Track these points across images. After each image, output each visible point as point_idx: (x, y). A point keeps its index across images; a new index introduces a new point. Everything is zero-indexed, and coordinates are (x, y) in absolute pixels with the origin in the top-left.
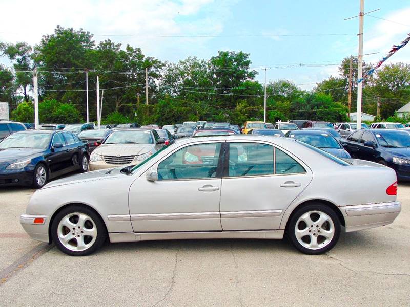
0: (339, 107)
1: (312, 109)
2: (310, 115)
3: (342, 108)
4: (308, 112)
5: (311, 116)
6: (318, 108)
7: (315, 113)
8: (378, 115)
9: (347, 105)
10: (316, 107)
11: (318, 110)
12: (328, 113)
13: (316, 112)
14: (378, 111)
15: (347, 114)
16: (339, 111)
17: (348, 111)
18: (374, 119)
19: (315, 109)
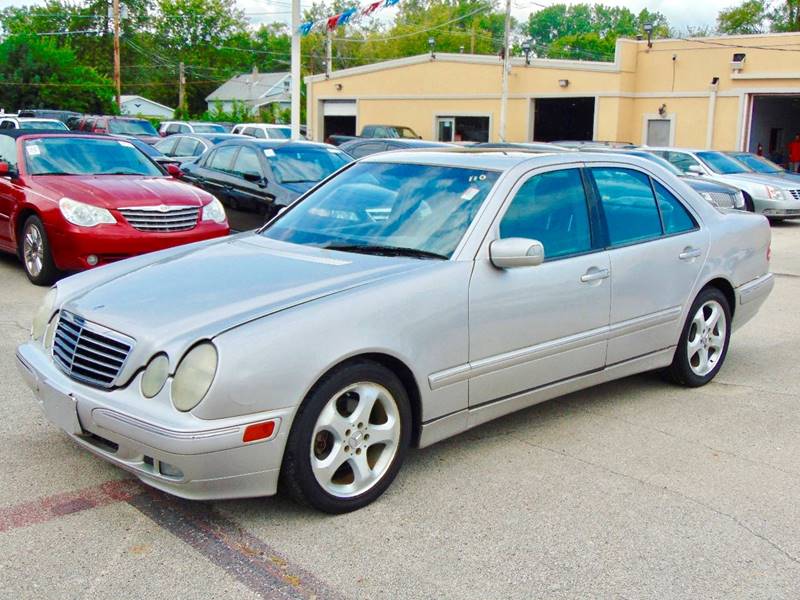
0: (92, 80)
1: (27, 81)
2: (22, 96)
3: (101, 83)
4: (16, 89)
5: (26, 99)
6: (42, 81)
7: (35, 92)
8: (183, 104)
9: (111, 75)
10: (37, 77)
11: (43, 85)
12: (68, 95)
13: (39, 89)
14: (182, 95)
15: (114, 99)
16: (95, 89)
17: (115, 92)
18: (175, 113)
19: (36, 82)
